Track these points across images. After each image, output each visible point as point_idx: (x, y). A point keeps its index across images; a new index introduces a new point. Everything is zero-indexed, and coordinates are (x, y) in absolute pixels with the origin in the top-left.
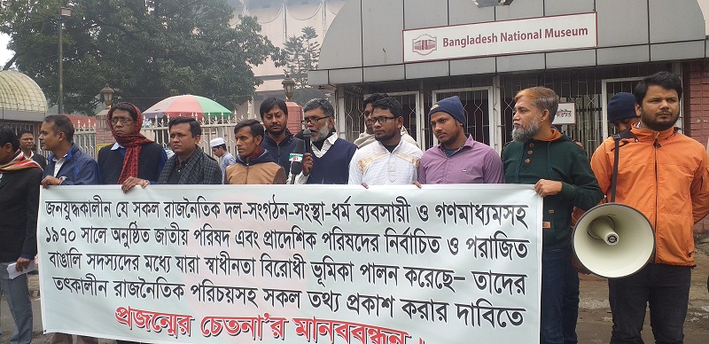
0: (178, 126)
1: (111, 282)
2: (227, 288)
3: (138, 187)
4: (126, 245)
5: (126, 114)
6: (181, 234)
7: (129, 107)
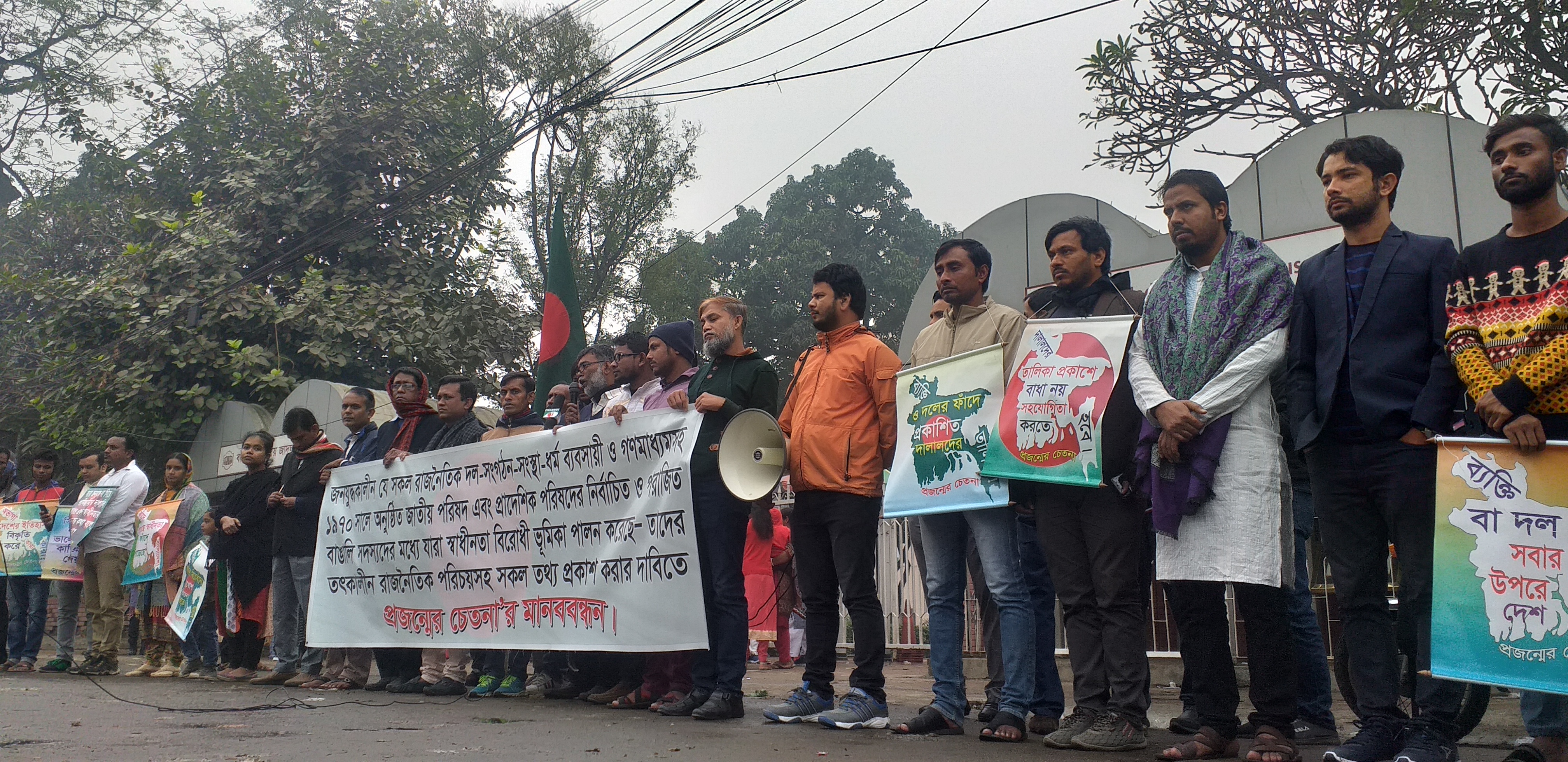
0: (446, 386)
1: (377, 576)
2: (467, 571)
3: (398, 459)
4: (385, 531)
5: (410, 379)
6: (427, 510)
7: (415, 371)
